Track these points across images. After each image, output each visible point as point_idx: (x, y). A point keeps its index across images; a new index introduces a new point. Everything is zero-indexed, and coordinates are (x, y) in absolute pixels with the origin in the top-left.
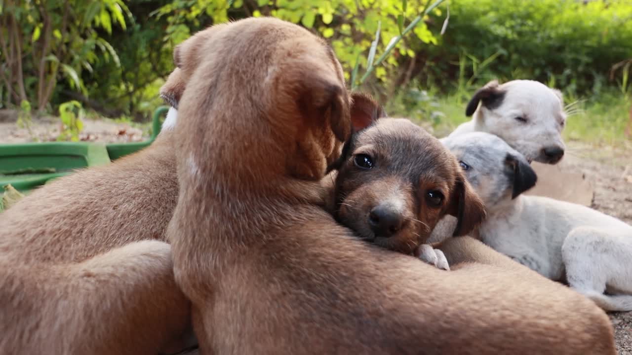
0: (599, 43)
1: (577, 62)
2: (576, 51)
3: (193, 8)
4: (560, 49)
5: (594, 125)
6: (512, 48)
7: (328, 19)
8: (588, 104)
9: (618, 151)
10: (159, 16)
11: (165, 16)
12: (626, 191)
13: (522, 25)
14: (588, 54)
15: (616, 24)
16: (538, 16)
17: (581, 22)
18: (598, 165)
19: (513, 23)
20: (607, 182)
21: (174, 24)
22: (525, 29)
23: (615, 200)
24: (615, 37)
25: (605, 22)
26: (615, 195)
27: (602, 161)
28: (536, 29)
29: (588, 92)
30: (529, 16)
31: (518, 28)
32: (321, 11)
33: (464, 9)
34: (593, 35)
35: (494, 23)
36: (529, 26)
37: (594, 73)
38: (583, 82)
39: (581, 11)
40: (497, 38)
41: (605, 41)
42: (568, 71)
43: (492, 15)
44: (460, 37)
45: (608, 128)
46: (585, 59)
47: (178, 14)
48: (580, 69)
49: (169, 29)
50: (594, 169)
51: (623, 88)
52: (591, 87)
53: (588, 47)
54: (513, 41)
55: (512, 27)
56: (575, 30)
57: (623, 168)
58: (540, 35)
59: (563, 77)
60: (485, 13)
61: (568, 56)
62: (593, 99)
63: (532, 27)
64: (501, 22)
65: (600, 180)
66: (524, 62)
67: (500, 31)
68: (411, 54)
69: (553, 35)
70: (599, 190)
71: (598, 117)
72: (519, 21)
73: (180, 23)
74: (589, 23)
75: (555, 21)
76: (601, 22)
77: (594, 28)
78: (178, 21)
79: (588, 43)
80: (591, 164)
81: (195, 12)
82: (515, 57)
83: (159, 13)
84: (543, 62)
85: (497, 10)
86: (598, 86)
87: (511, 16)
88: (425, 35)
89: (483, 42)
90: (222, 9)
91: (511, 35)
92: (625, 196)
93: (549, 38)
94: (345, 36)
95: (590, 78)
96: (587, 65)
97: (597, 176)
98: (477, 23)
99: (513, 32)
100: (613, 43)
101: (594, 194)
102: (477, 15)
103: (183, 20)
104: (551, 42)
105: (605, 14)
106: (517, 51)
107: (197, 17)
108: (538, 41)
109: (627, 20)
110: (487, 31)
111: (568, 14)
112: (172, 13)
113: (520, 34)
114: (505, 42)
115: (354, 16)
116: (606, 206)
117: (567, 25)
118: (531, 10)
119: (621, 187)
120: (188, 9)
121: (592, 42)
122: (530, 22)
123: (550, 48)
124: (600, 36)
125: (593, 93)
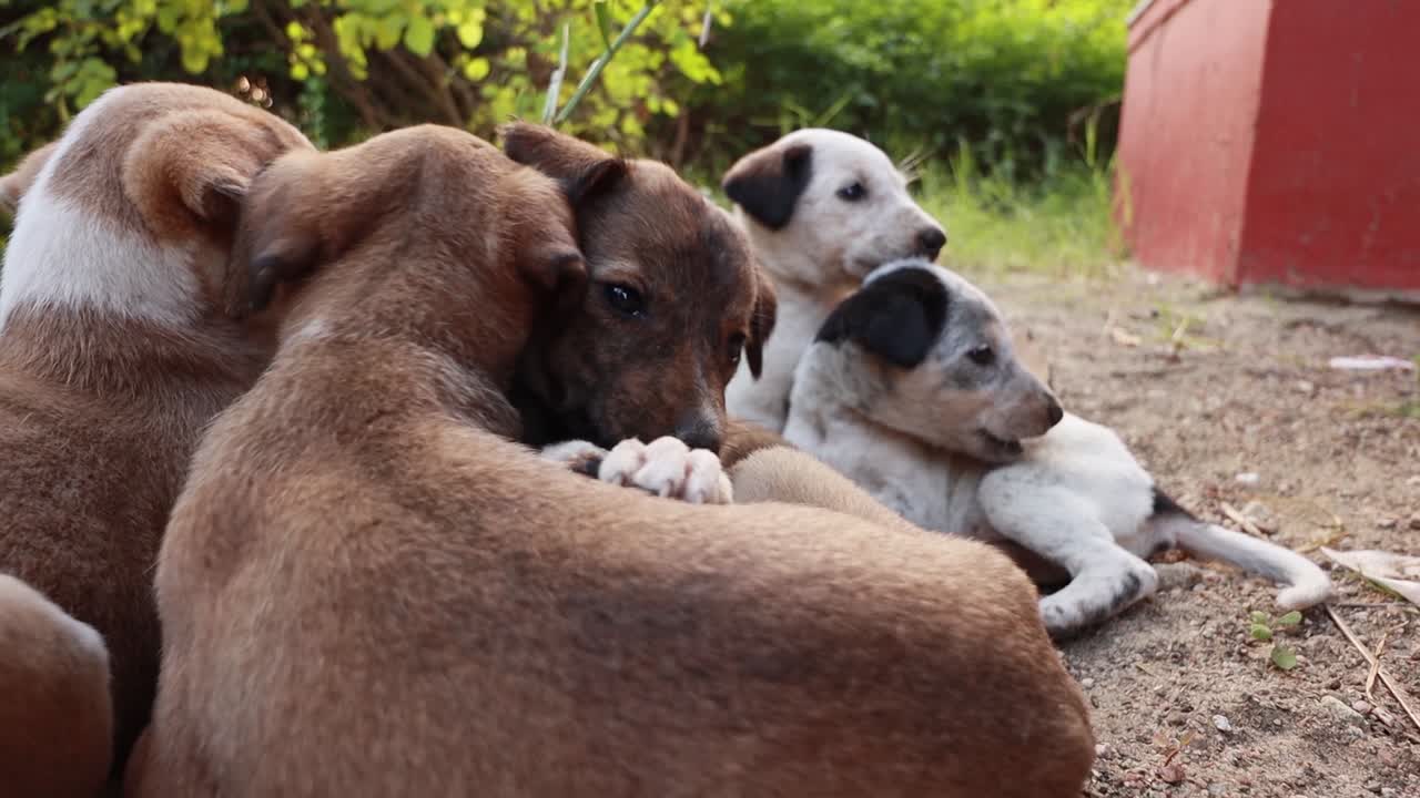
0: (1046, 76)
1: (1010, 115)
2: (1005, 92)
3: (121, 17)
4: (978, 91)
5: (1053, 238)
6: (886, 91)
7: (471, 35)
8: (1038, 196)
9: (1096, 283)
10: (24, 39)
11: (44, 39)
12: (1113, 359)
13: (900, 42)
14: (1030, 99)
15: (1072, 38)
16: (928, 24)
17: (1009, 34)
18: (1063, 315)
19: (880, 39)
20: (1081, 345)
21: (70, 57)
22: (907, 50)
23: (1093, 377)
24: (1073, 64)
25: (1052, 34)
26: (1094, 369)
27: (1069, 305)
28: (926, 50)
29: (1034, 173)
30: (910, 24)
31: (893, 50)
32: (454, 18)
33: (778, 13)
34: (1034, 59)
35: (845, 39)
36: (912, 44)
37: (1042, 135)
38: (1026, 154)
39: (1007, 12)
40: (853, 73)
41: (1056, 71)
42: (995, 135)
43: (838, 23)
44: (780, 73)
45: (1074, 241)
46: (1024, 108)
47: (80, 32)
48: (1018, 128)
49: (59, 72)
50: (1056, 322)
51: (1090, 160)
52: (1040, 163)
53: (1030, 84)
54: (887, 77)
55: (880, 48)
56: (1000, 51)
57: (1106, 316)
58: (936, 62)
59: (987, 147)
60: (824, 20)
61: (993, 104)
62: (1046, 187)
63: (919, 47)
64: (857, 38)
65: (1065, 342)
66: (913, 119)
67: (857, 56)
68: (671, 108)
69: (961, 61)
70: (1066, 363)
71: (1058, 221)
72: (893, 36)
73: (85, 57)
74: (1024, 37)
75: (961, 33)
76: (1046, 34)
77: (1031, 45)
78: (79, 51)
79: (1026, 76)
80: (1049, 313)
81: (127, 29)
82: (893, 109)
83: (21, 30)
84: (947, 118)
85: (846, 12)
86: (1052, 163)
87: (877, 25)
88: (696, 67)
89: (827, 81)
90: (200, 18)
91: (882, 66)
92: (1111, 368)
93: (954, 68)
94: (514, 72)
95: (1037, 147)
96: (1030, 120)
97: (1061, 334)
98: (812, 41)
99: (884, 58)
100: (1072, 75)
101: (1051, 369)
102: (808, 24)
103: (95, 49)
104: (958, 78)
105: (1051, 18)
106: (897, 97)
107: (134, 38)
108: (933, 75)
109: (1089, 29)
110: (833, 59)
111: (984, 19)
112: (61, 30)
113: (898, 61)
114: (871, 79)
115: (531, 27)
116: (1076, 390)
117: (984, 41)
118: (914, 11)
119: (1103, 352)
120: (109, 20)
121: (1032, 75)
122: (914, 38)
123: (957, 89)
124: (1045, 60)
125: (1045, 176)
